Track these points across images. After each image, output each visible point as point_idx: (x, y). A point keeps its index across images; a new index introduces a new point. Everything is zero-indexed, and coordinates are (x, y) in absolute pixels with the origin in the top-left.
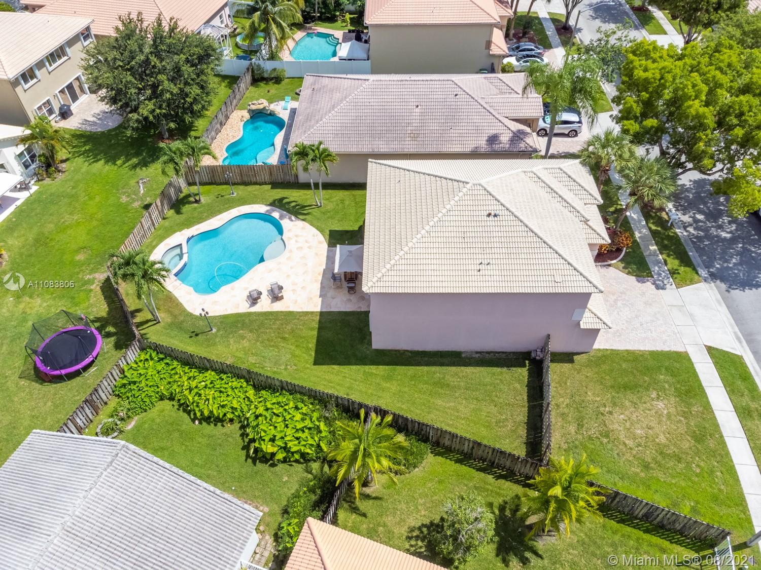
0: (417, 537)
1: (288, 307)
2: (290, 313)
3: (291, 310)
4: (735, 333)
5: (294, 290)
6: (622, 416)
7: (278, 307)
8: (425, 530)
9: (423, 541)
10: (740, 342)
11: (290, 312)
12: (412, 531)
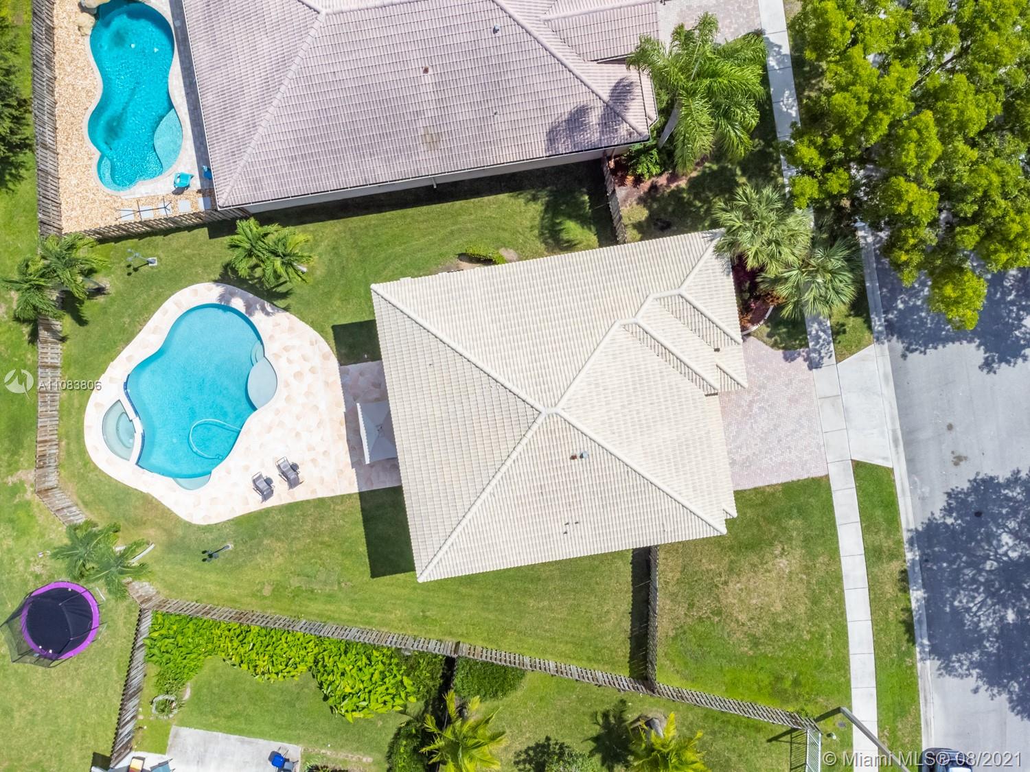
0: (524, 761)
1: (314, 491)
2: (321, 502)
3: (320, 496)
4: (894, 431)
5: (313, 461)
6: (738, 585)
7: (301, 494)
8: (531, 753)
9: (530, 764)
10: (896, 446)
11: (319, 499)
12: (519, 755)
